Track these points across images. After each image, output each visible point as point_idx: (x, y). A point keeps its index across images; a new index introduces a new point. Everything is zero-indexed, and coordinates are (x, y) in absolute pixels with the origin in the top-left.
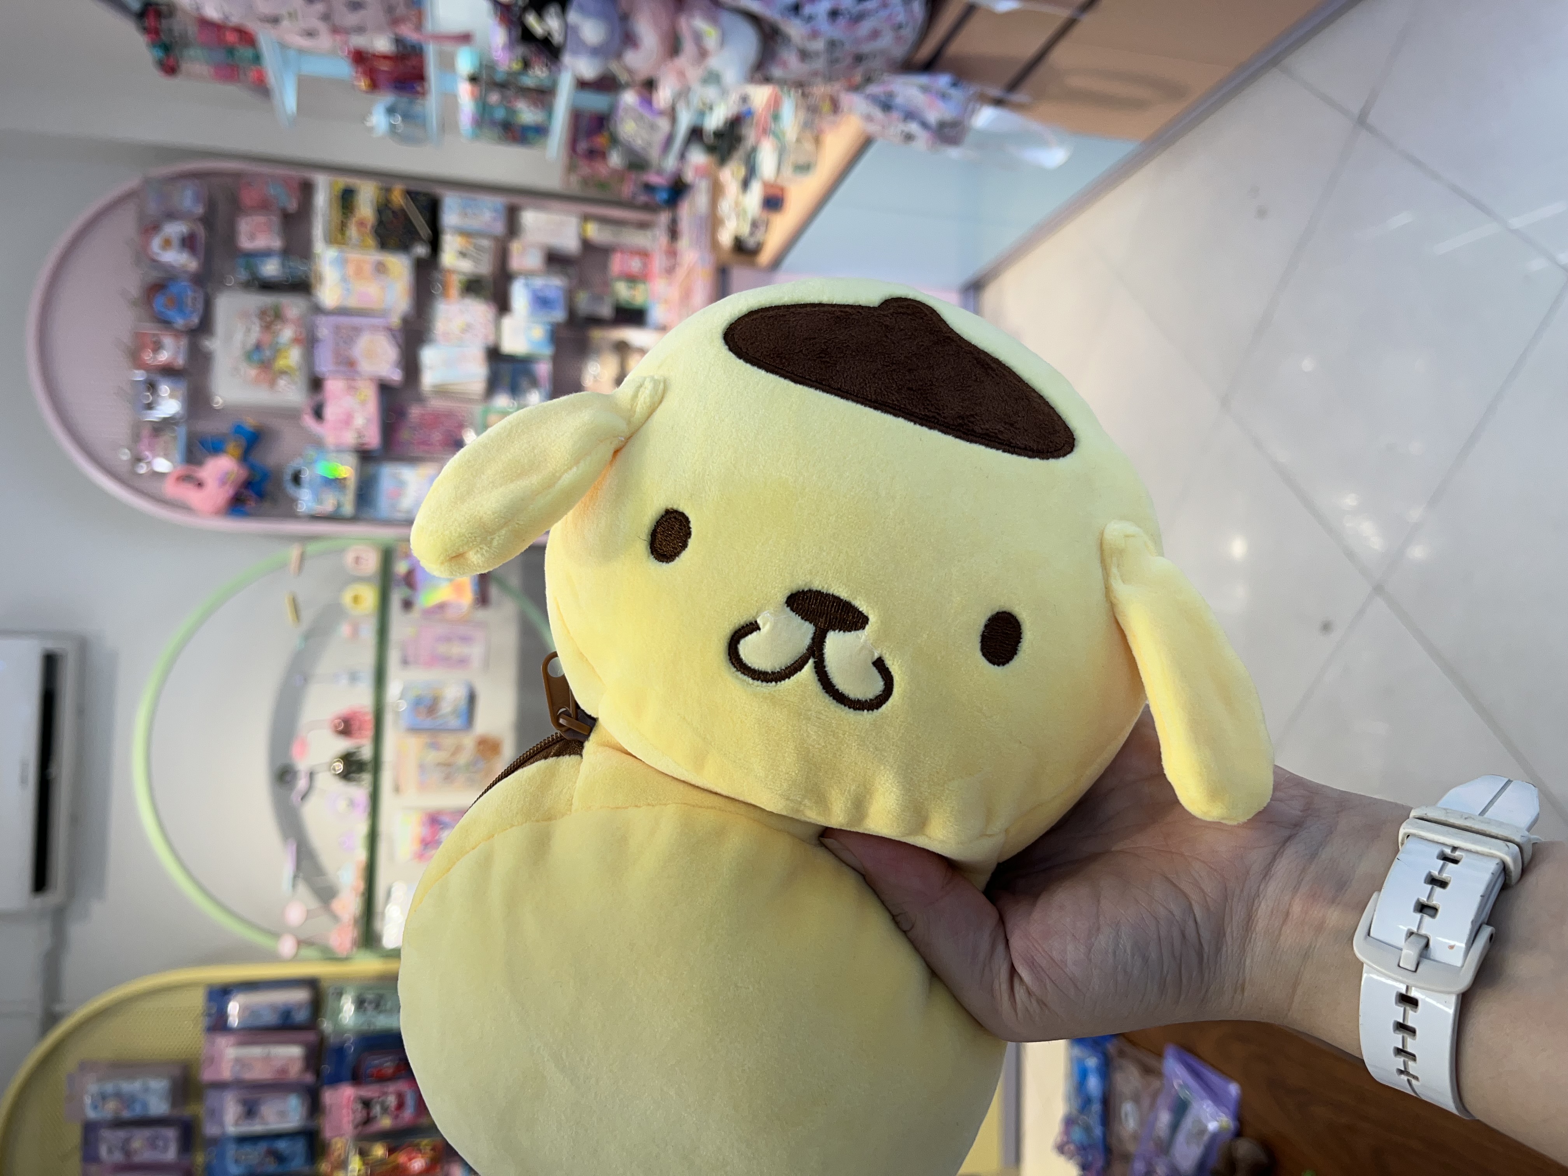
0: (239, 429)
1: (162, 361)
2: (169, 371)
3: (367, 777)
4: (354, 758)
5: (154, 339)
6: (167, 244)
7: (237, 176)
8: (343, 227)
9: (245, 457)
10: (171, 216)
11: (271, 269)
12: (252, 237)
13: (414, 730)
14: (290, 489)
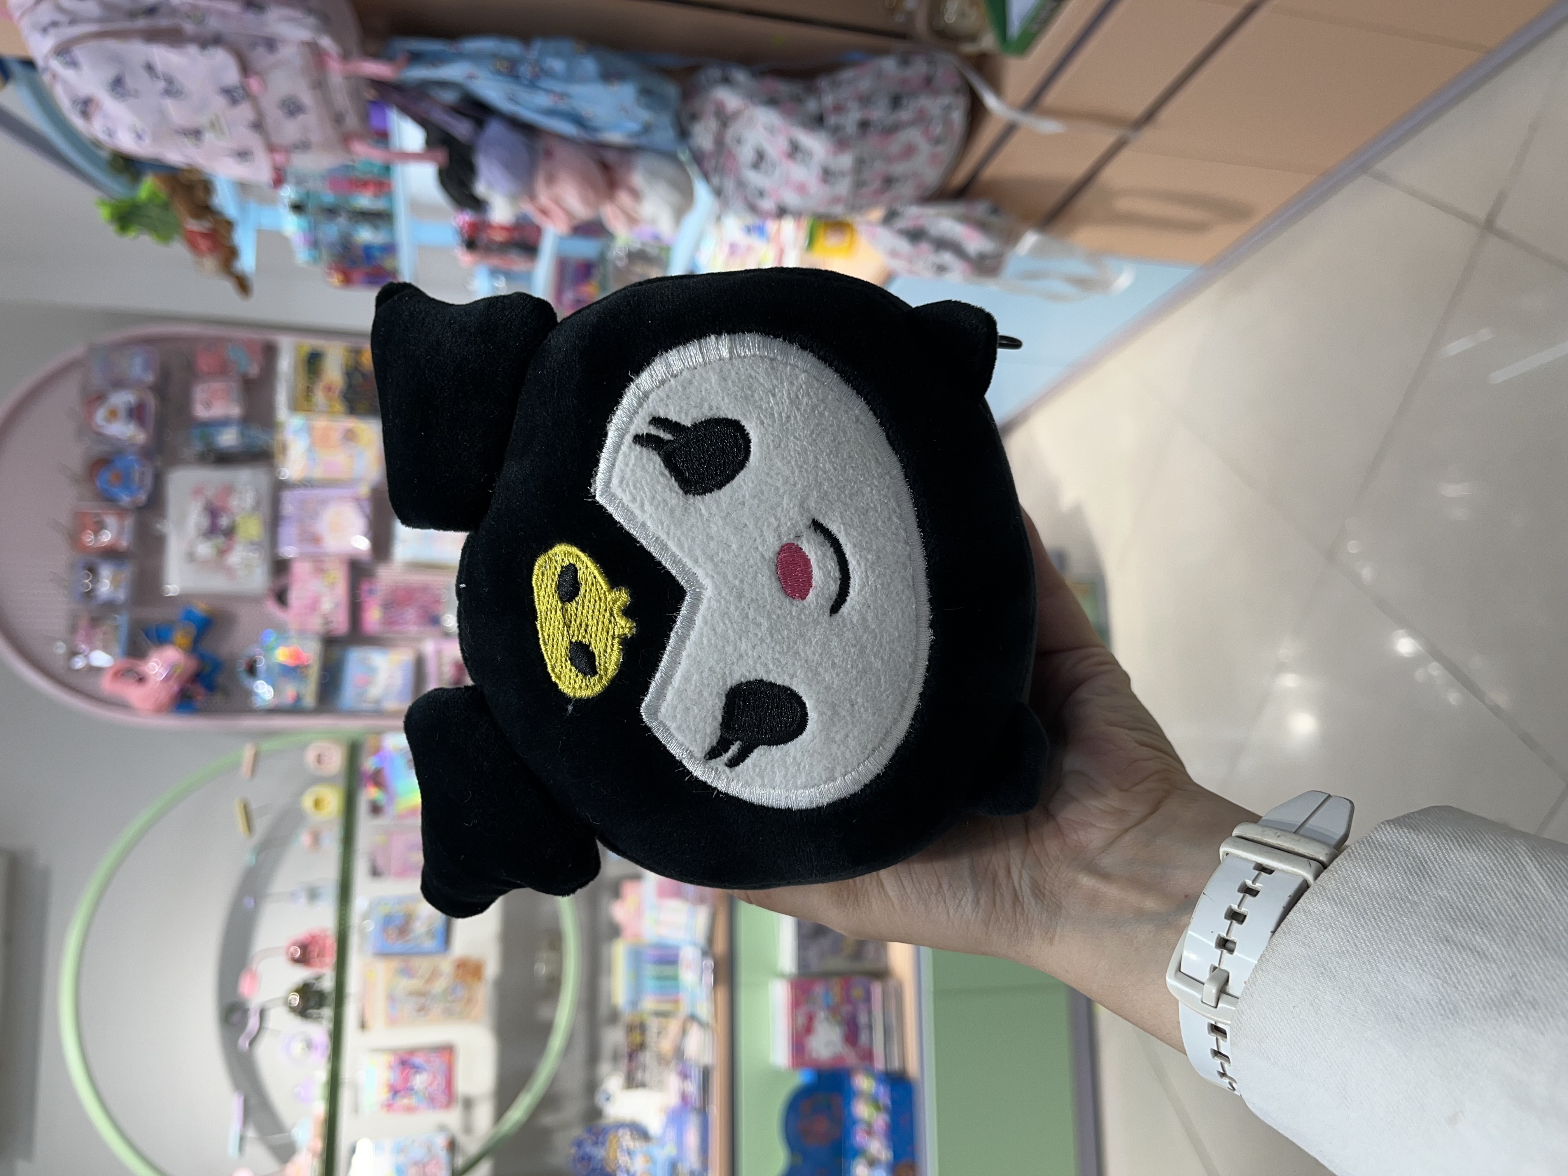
0: (189, 616)
1: (104, 543)
2: (111, 554)
3: (327, 1012)
4: (314, 988)
5: (96, 519)
6: (113, 414)
7: (194, 340)
8: (309, 392)
9: (194, 648)
10: (119, 384)
11: (228, 438)
12: (208, 405)
13: (383, 954)
14: (246, 680)
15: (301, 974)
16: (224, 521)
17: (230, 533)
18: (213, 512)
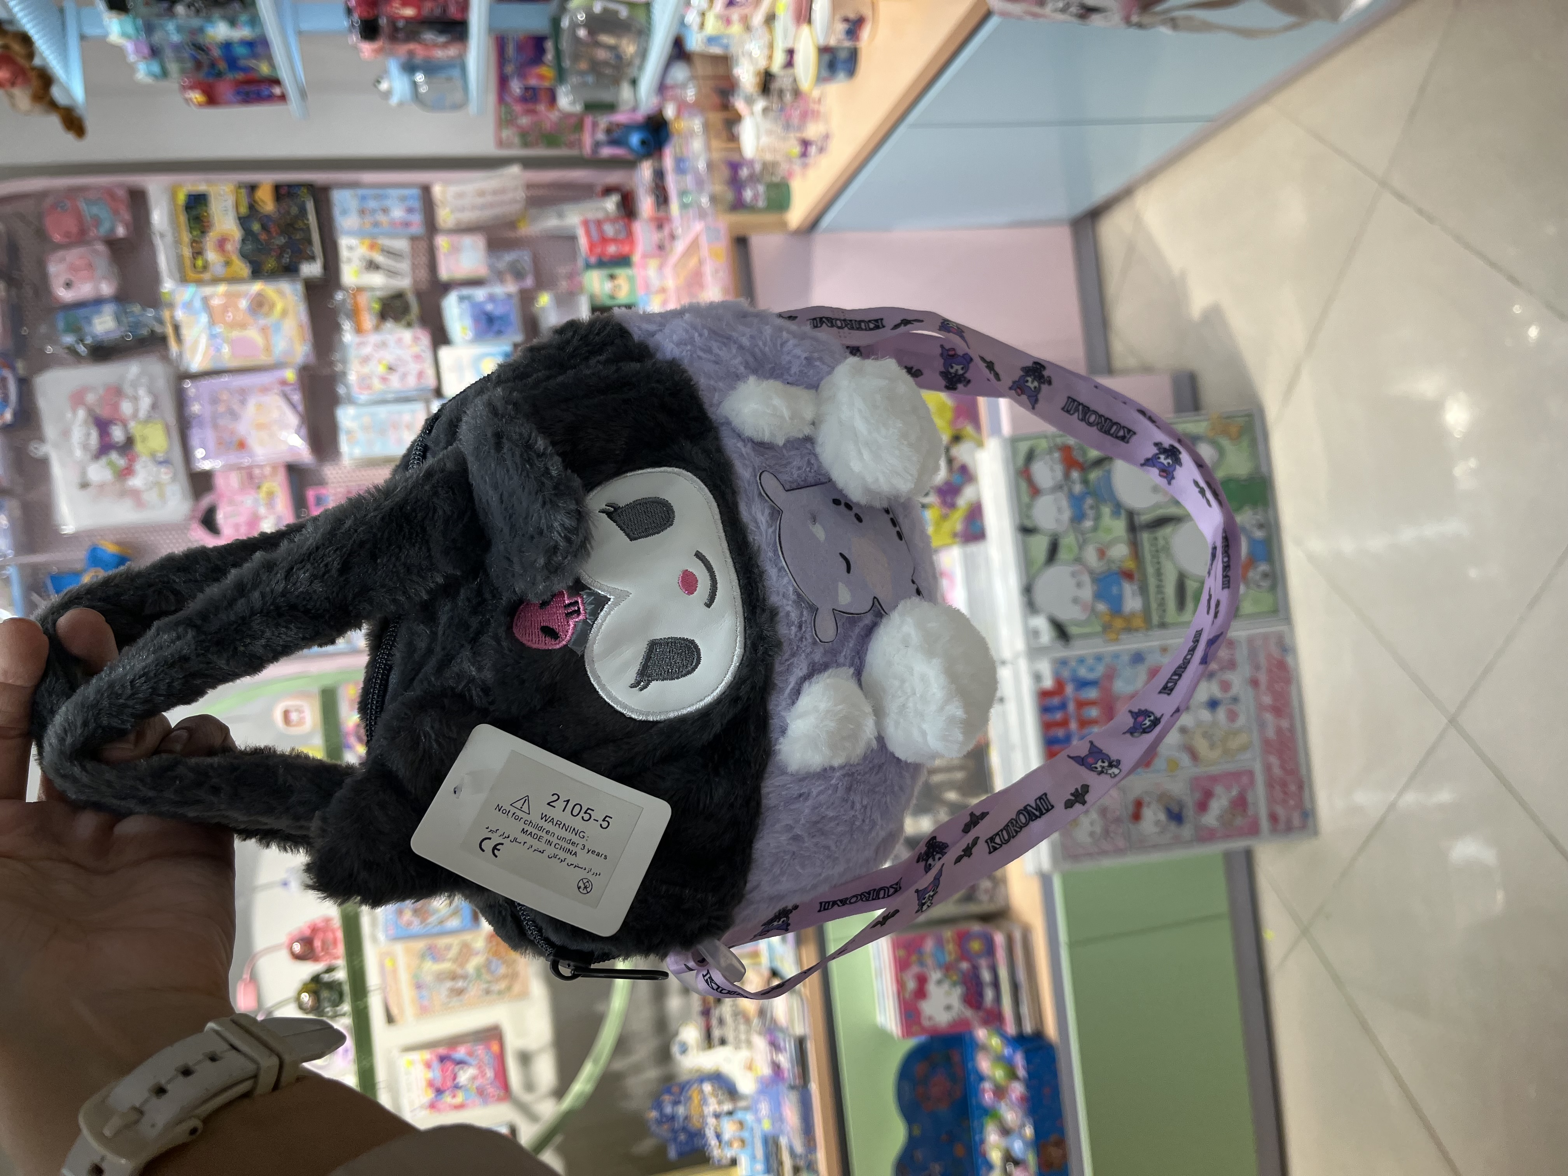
0: (96, 556)
4: (326, 981)
8: (197, 249)
11: (104, 326)
12: (70, 283)
15: (308, 970)
16: (117, 434)
17: (128, 446)
18: (102, 425)
